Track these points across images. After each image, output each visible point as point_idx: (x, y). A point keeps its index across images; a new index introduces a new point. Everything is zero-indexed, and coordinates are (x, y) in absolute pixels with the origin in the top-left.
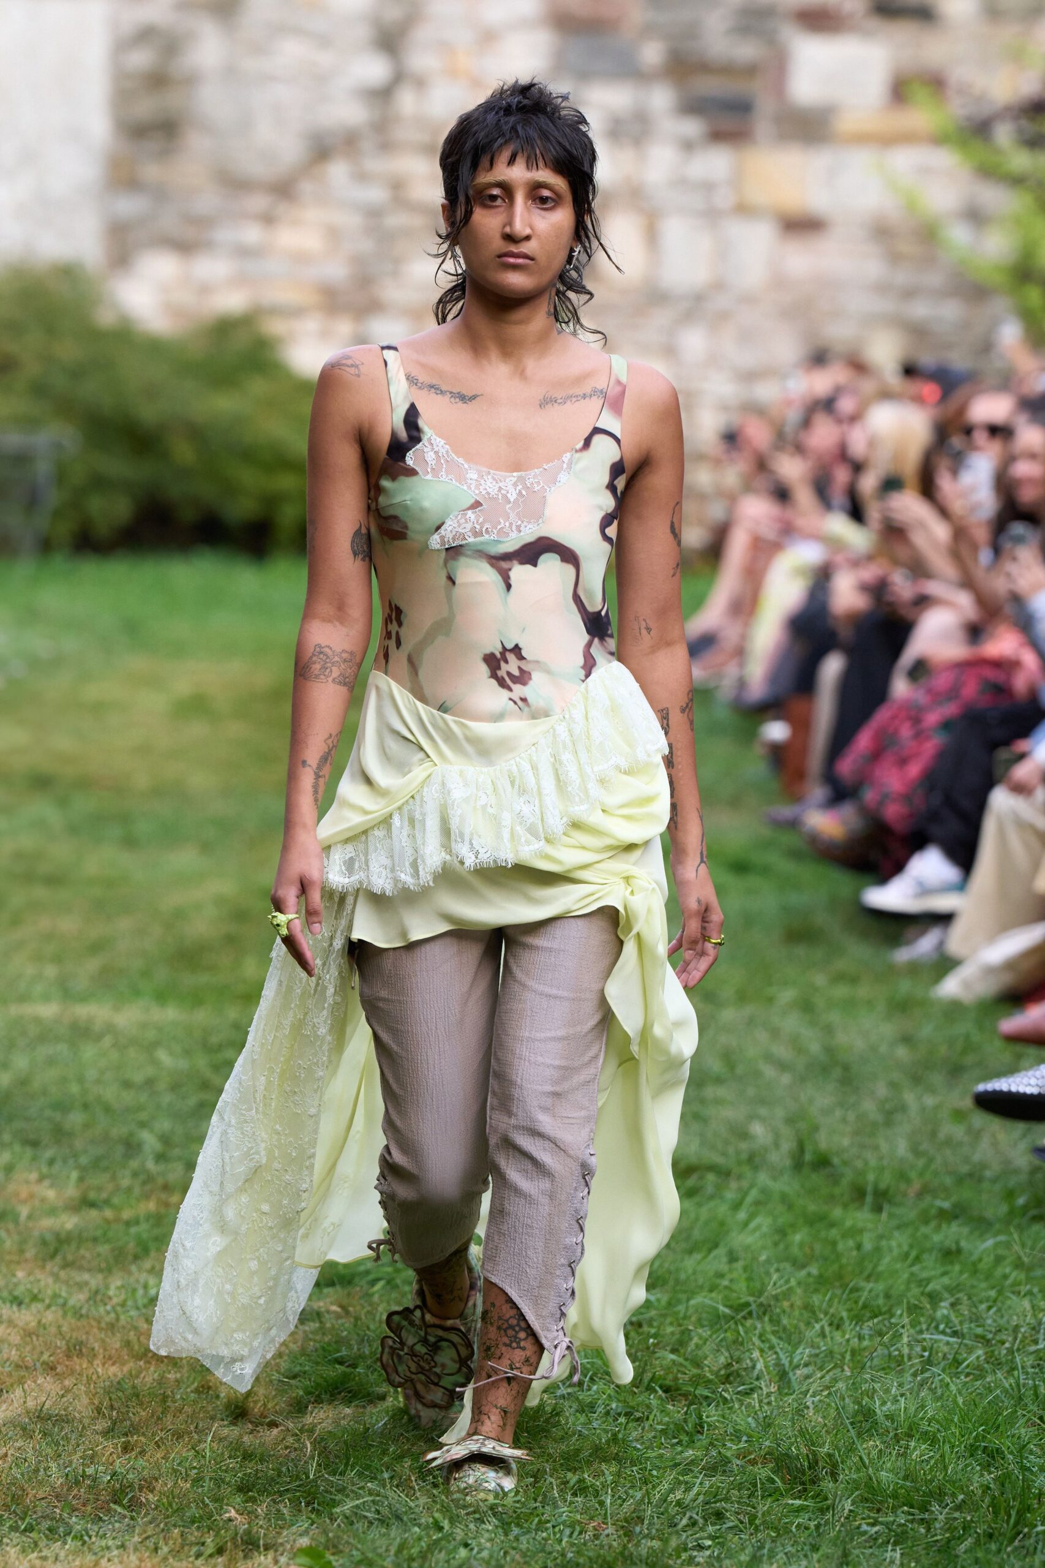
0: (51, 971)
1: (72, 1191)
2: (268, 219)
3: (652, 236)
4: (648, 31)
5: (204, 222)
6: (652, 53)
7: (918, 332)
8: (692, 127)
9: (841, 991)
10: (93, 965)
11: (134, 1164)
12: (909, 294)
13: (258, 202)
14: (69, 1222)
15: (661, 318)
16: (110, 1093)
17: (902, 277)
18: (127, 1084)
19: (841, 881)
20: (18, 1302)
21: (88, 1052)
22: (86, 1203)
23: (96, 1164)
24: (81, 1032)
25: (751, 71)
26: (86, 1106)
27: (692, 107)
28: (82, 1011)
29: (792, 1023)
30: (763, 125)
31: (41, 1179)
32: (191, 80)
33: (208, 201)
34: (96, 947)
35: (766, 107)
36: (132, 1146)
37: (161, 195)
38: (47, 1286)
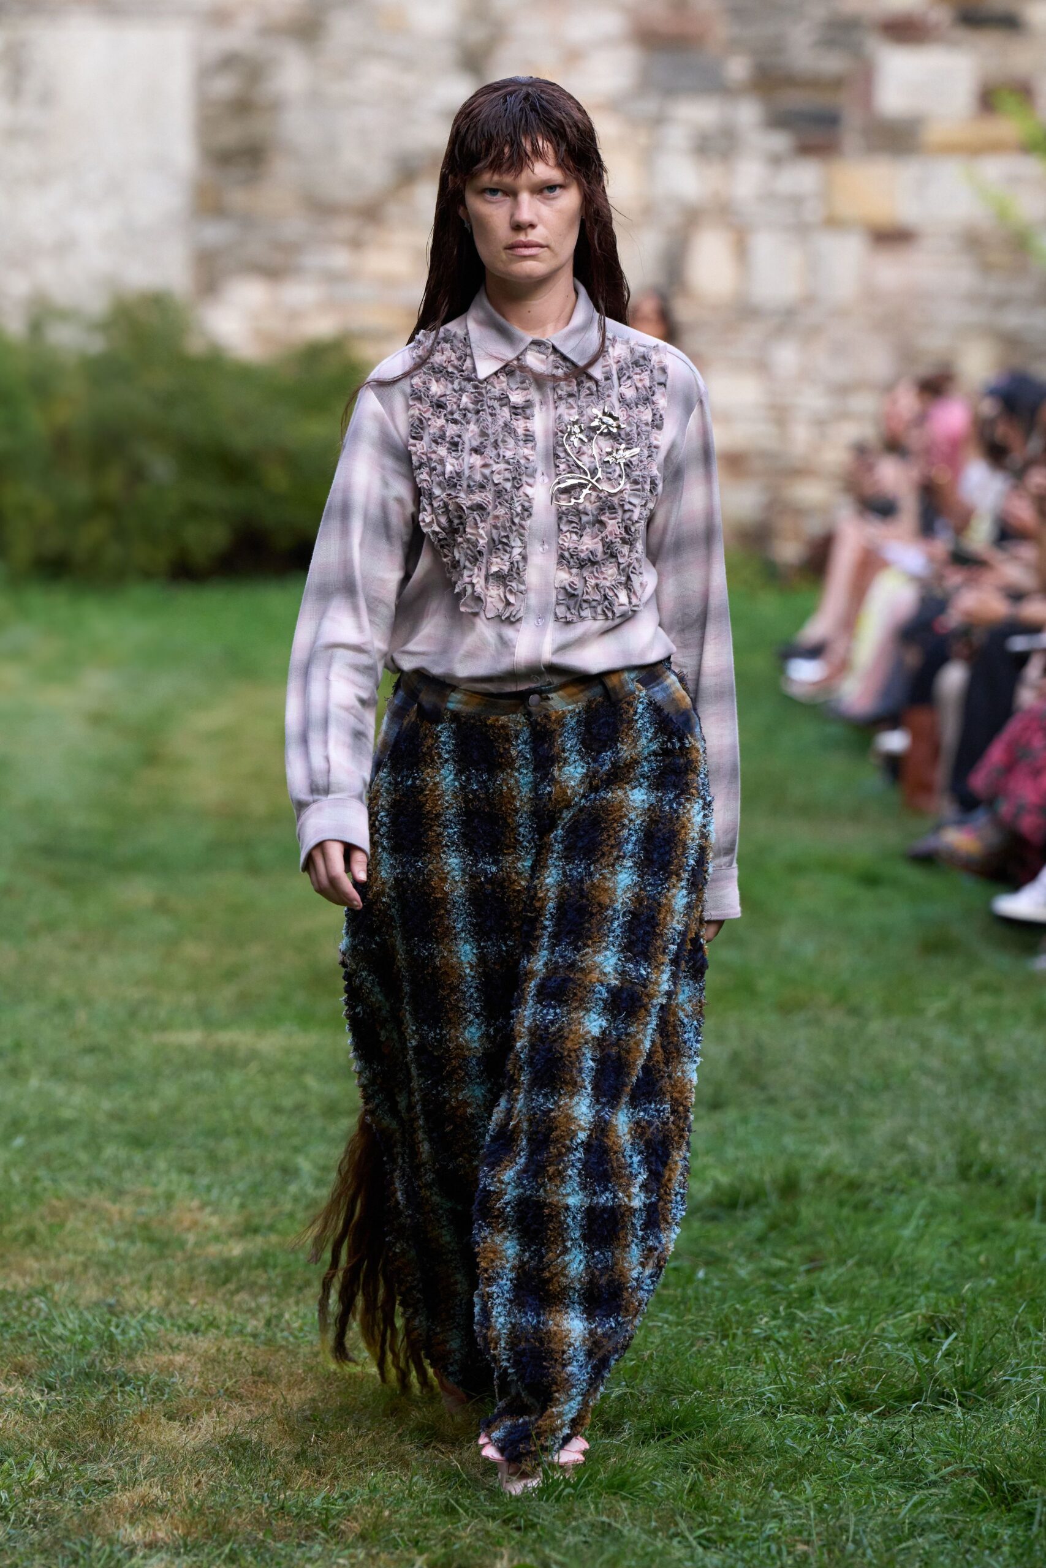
0: (189, 999)
1: (234, 1218)
2: (356, 244)
3: (741, 251)
4: (734, 45)
5: (292, 248)
6: (738, 68)
7: (1010, 341)
8: (779, 141)
9: (987, 1001)
10: (229, 992)
11: (293, 1188)
12: (1001, 303)
13: (344, 227)
14: (236, 1249)
15: (753, 333)
16: (259, 1117)
17: (994, 287)
18: (277, 1110)
19: (970, 886)
20: (194, 1329)
21: (235, 1078)
22: (249, 1229)
23: (255, 1189)
24: (225, 1059)
25: (837, 83)
26: (238, 1133)
27: (778, 120)
28: (226, 1037)
30: (851, 138)
31: (202, 1208)
32: (276, 106)
33: (294, 226)
34: (231, 974)
35: (853, 119)
36: (289, 1172)
37: (248, 221)
38: (221, 1312)
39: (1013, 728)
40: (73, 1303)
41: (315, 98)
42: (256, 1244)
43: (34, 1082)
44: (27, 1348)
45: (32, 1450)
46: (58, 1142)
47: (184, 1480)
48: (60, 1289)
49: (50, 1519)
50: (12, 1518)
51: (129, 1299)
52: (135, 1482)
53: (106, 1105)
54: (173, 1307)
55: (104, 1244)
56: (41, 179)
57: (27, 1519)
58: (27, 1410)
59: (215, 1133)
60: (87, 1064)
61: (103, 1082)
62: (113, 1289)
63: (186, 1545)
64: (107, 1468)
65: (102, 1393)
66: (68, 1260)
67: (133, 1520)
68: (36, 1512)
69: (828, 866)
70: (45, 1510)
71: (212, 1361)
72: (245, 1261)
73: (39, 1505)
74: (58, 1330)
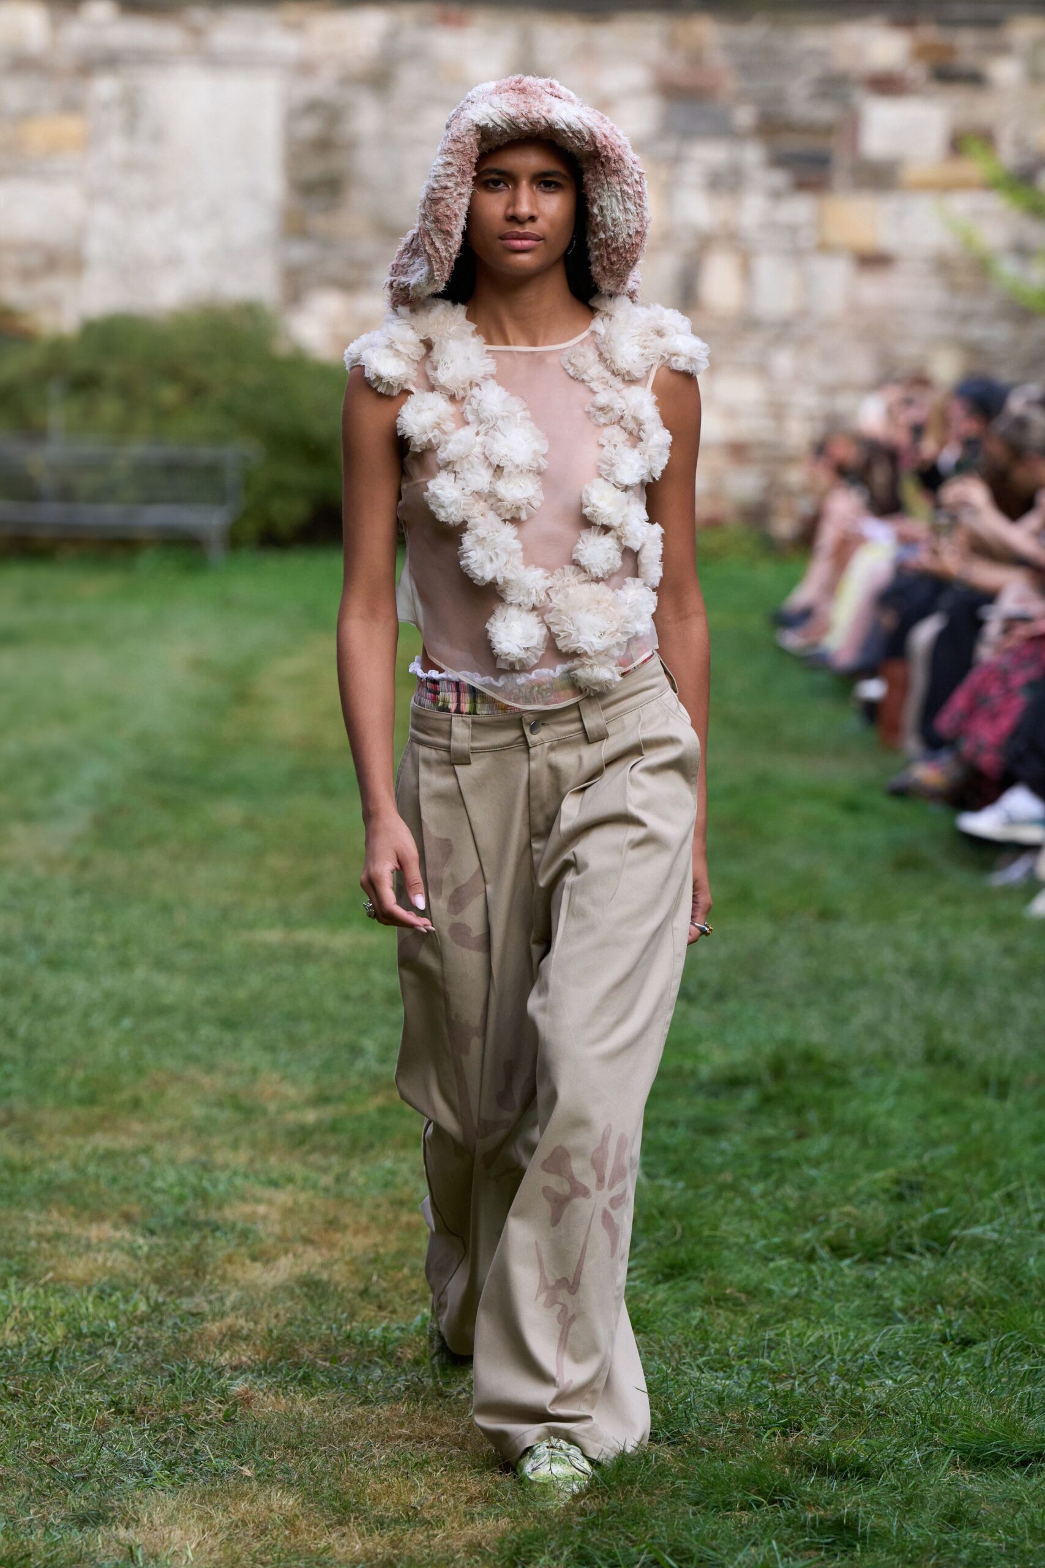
0: (271, 904)
1: (309, 1089)
3: (746, 272)
4: (741, 96)
5: (364, 267)
6: (744, 116)
7: (973, 350)
8: (779, 178)
9: (949, 911)
10: (305, 898)
11: (360, 1065)
12: (966, 318)
14: (311, 1116)
15: (755, 342)
16: (331, 1003)
17: (961, 304)
18: (346, 998)
19: (937, 811)
20: (274, 1184)
21: (311, 971)
22: (321, 1099)
23: (327, 1067)
24: (302, 955)
25: (828, 130)
26: (313, 1017)
27: (779, 160)
28: (303, 936)
29: (912, 938)
30: (840, 176)
31: (283, 1079)
32: (352, 145)
33: (367, 248)
34: (309, 882)
35: (842, 161)
36: (356, 1051)
37: (327, 242)
38: (297, 1169)
39: (974, 679)
40: (172, 1162)
41: (386, 139)
42: (327, 1113)
43: (141, 972)
44: (132, 1198)
45: (136, 1286)
46: (158, 1024)
47: (265, 1313)
48: (161, 1149)
49: (151, 1344)
50: (119, 1343)
51: (220, 1157)
52: (223, 1315)
53: (201, 992)
54: (258, 1166)
55: (198, 1112)
56: (152, 205)
57: (132, 1344)
58: (132, 1252)
59: (293, 1017)
60: (185, 958)
61: (200, 973)
62: (206, 1149)
63: (265, 1369)
64: (198, 1302)
65: (196, 1238)
66: (167, 1124)
67: (221, 1347)
69: (815, 794)
70: (147, 1337)
71: (289, 1212)
72: (318, 1127)
73: (142, 1332)
74: (159, 1184)
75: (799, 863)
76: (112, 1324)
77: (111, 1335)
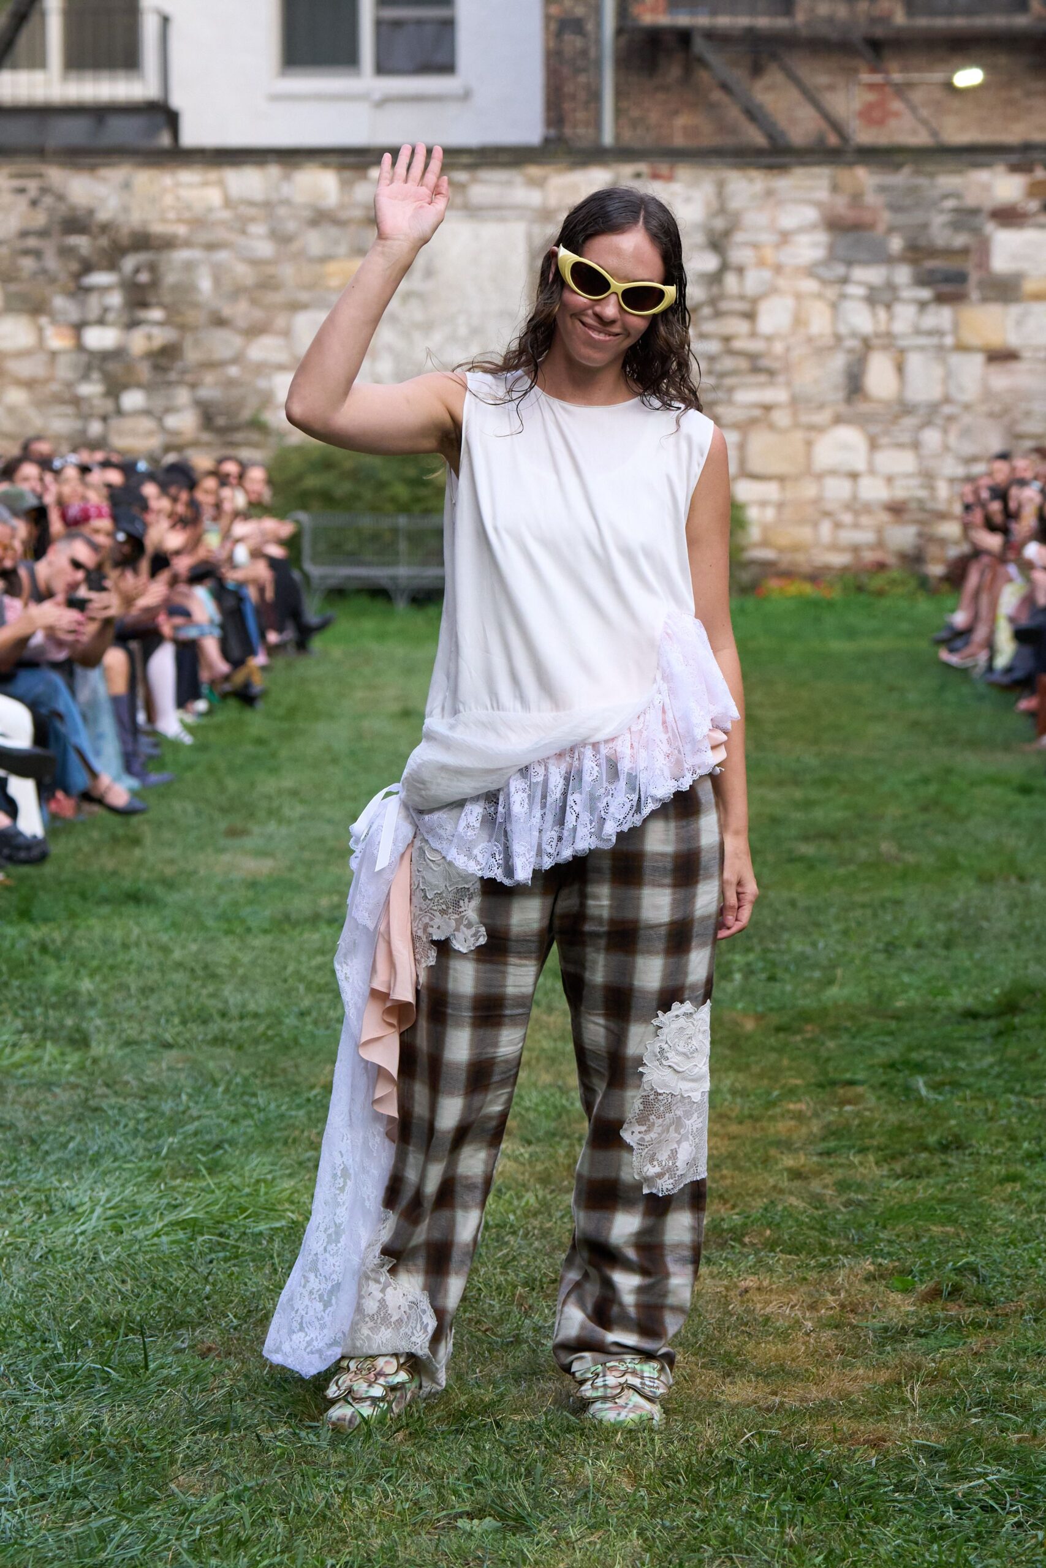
3: (900, 367)
4: (893, 229)
6: (896, 244)
8: (924, 293)
15: (910, 423)
25: (963, 253)
27: (922, 280)
30: (973, 291)
35: (975, 277)
45: (524, 1185)
68: (534, 1228)
75: (990, 835)
76: (512, 1217)
77: (512, 1226)
